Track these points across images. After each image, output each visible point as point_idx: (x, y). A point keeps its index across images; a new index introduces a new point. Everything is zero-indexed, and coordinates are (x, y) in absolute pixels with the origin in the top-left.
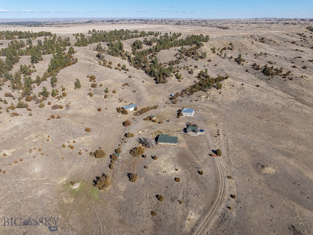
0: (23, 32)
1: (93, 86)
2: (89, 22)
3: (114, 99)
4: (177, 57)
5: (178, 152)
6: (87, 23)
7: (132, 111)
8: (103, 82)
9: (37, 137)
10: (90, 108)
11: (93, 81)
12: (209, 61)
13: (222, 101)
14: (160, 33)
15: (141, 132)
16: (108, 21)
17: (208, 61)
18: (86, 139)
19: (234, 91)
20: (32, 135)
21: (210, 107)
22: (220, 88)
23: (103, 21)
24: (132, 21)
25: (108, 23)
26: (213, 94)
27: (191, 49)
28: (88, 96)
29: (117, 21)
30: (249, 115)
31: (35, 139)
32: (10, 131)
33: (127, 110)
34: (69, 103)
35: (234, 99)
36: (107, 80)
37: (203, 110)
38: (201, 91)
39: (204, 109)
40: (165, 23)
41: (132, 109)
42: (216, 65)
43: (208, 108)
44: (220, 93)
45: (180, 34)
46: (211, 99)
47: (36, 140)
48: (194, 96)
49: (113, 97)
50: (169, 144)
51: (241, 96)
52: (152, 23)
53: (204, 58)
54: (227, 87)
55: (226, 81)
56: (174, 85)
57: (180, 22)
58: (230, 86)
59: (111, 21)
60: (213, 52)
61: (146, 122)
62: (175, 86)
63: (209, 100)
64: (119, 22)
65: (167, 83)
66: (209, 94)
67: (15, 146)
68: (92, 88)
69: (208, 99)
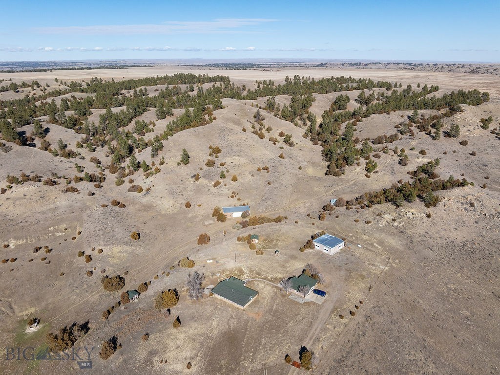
0: (195, 76)
1: (210, 164)
2: (321, 65)
3: (226, 191)
4: (398, 129)
5: (229, 326)
6: (318, 66)
7: (236, 218)
8: (228, 160)
9: (66, 229)
10: (175, 199)
11: (214, 155)
12: (463, 143)
13: (426, 235)
14: (398, 84)
15: (211, 261)
16: (351, 65)
17: (461, 143)
18: (120, 252)
19: (470, 217)
20: (62, 226)
21: (386, 244)
22: (435, 206)
23: (343, 64)
24: (392, 65)
25: (350, 67)
26: (411, 216)
27: (434, 118)
28: (190, 179)
29: (367, 65)
30: (477, 285)
31: (62, 232)
32: (43, 213)
33: (227, 215)
34: (153, 186)
35: (458, 236)
36: (237, 158)
37: (368, 246)
38: (389, 204)
39: (372, 245)
40: (449, 69)
41: (238, 215)
42: (473, 154)
43: (381, 243)
44: (429, 216)
45: (436, 89)
46: (401, 225)
47: (61, 234)
48: (368, 213)
49: (227, 186)
50: (230, 302)
51: (484, 233)
52: (422, 69)
53: (454, 136)
54: (454, 205)
55: (457, 191)
56: (352, 182)
57: (479, 68)
58: (462, 203)
59: (356, 64)
60: (482, 127)
61: (239, 244)
62: (352, 185)
63: (396, 228)
64: (369, 66)
65: (343, 176)
66: (401, 214)
67: (28, 237)
68: (206, 168)
69: (396, 224)
